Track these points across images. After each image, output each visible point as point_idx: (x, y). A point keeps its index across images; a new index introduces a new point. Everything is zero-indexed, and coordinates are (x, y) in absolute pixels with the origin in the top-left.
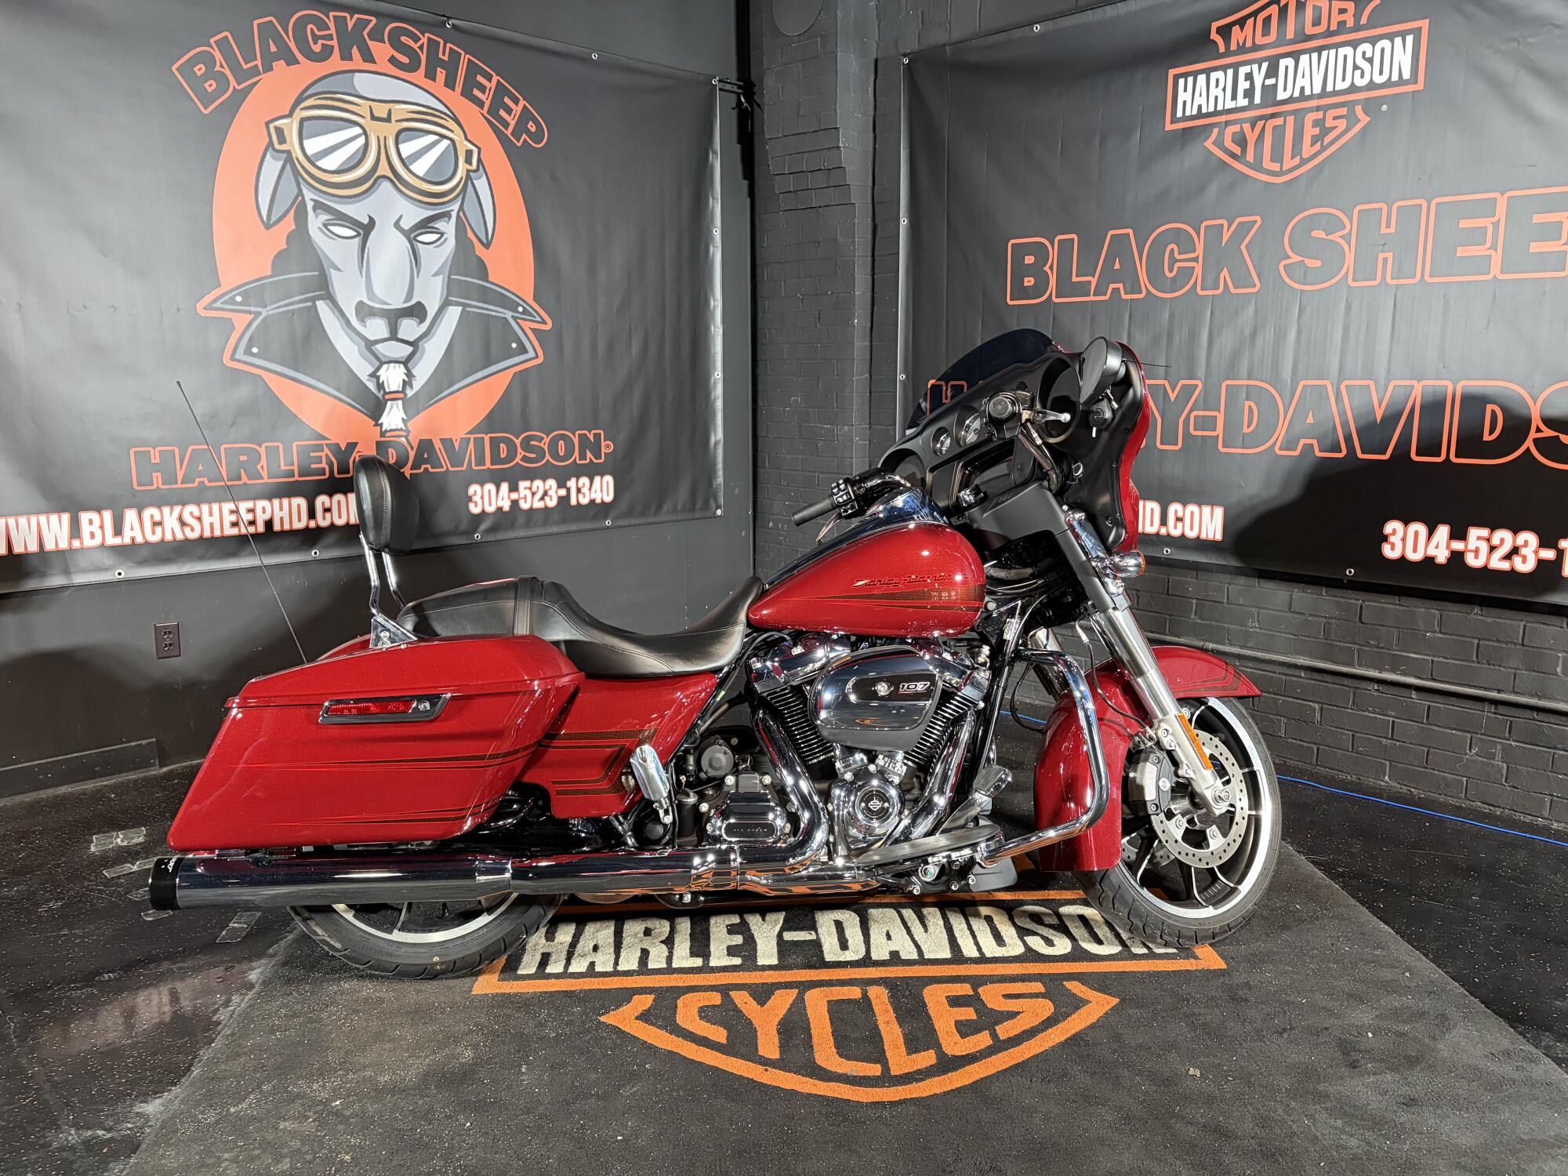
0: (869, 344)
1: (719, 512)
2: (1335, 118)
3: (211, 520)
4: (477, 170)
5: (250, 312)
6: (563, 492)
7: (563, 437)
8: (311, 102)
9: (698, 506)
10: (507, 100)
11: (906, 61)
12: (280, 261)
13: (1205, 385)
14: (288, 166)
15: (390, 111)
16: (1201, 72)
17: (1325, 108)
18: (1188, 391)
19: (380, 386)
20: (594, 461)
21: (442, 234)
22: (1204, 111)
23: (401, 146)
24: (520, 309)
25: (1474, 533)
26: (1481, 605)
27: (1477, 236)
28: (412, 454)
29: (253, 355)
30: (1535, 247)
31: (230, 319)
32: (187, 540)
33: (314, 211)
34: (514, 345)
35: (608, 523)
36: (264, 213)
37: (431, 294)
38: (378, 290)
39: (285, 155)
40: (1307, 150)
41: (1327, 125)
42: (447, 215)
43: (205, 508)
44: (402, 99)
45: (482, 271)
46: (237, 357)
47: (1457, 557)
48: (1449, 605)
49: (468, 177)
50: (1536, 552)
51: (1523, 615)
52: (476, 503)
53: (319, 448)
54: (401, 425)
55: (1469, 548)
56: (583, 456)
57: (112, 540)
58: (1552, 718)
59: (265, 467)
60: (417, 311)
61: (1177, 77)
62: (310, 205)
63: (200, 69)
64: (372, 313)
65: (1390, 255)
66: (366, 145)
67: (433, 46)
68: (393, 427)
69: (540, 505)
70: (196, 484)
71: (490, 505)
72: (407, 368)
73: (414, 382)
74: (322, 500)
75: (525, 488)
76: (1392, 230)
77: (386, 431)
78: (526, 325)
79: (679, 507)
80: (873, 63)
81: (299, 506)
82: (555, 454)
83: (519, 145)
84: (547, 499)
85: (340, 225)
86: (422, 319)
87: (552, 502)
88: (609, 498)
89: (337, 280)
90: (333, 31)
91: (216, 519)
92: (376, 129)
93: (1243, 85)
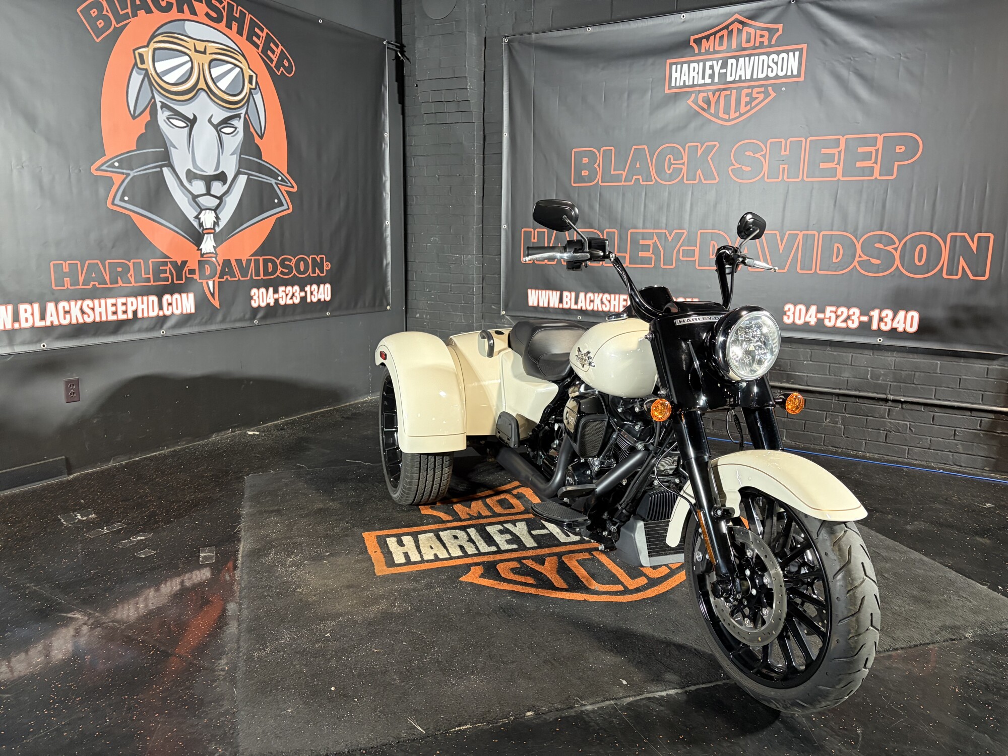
0: (481, 206)
1: (388, 308)
2: (757, 93)
3: (100, 310)
4: (255, 89)
5: (123, 173)
6: (303, 294)
7: (303, 259)
8: (159, 38)
9: (377, 304)
10: (272, 45)
11: (506, 40)
12: (142, 141)
13: (688, 232)
14: (146, 79)
15: (206, 47)
16: (685, 62)
17: (753, 87)
18: (679, 236)
19: (201, 225)
20: (321, 275)
21: (236, 128)
22: (687, 83)
23: (212, 70)
24: (280, 178)
25: (829, 309)
26: (830, 346)
27: (830, 158)
28: (219, 268)
29: (125, 201)
30: (859, 164)
31: (111, 177)
32: (85, 323)
33: (162, 108)
34: (276, 201)
35: (328, 314)
36: (132, 109)
37: (230, 166)
38: (199, 163)
39: (144, 72)
40: (743, 109)
41: (754, 96)
42: (238, 116)
43: (96, 302)
44: (212, 40)
45: (259, 153)
46: (115, 202)
47: (820, 322)
48: (815, 347)
49: (251, 93)
50: (859, 318)
51: (851, 350)
52: (255, 300)
53: (165, 264)
54: (212, 250)
55: (826, 317)
56: (314, 272)
57: (39, 324)
58: (866, 401)
59: (133, 276)
60: (221, 177)
61: (671, 64)
62: (159, 105)
63: (94, 12)
64: (196, 177)
65: (786, 166)
66: (192, 68)
67: (230, 7)
68: (208, 251)
69: (290, 302)
70: (91, 286)
71: (263, 302)
72: (216, 213)
73: (220, 223)
74: (167, 298)
75: (283, 291)
76: (787, 153)
77: (204, 254)
78: (283, 188)
79: (367, 304)
80: (484, 40)
81: (153, 301)
82: (299, 271)
83: (279, 74)
84: (294, 298)
85: (176, 119)
86: (225, 182)
87: (297, 301)
88: (328, 298)
89: (175, 155)
91: (103, 310)
92: (198, 58)
93: (708, 72)
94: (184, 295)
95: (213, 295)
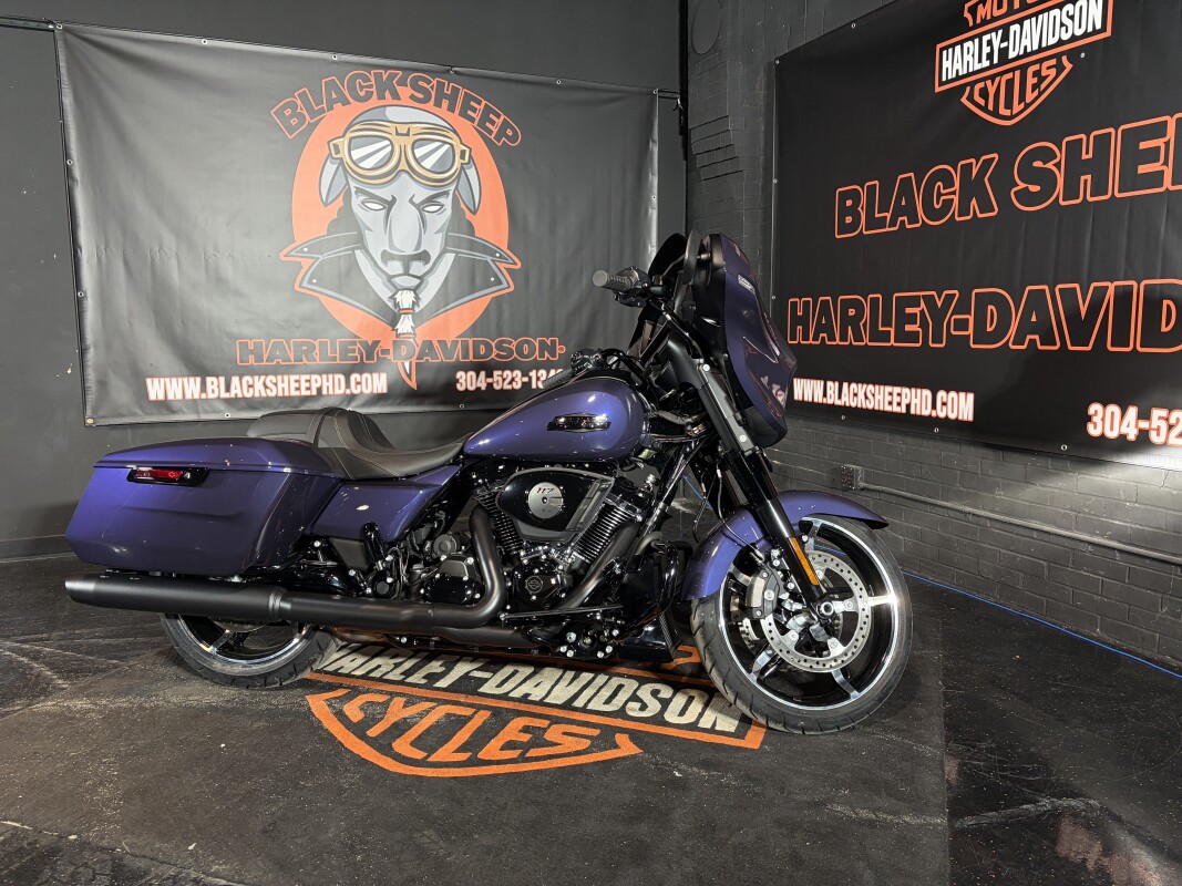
2: (1048, 68)
3: (283, 385)
4: (468, 164)
5: (312, 258)
6: (526, 379)
7: (527, 342)
8: (357, 127)
10: (491, 116)
11: (778, 63)
12: (334, 226)
13: (961, 294)
14: (340, 167)
15: (409, 129)
16: (956, 44)
17: (1040, 61)
18: (950, 299)
19: (397, 305)
20: (551, 359)
21: (442, 206)
22: (960, 74)
23: (416, 150)
24: (498, 255)
25: (1155, 413)
27: (1152, 155)
28: (418, 349)
29: (313, 284)
31: (300, 262)
32: (268, 397)
33: (356, 195)
34: (492, 279)
36: (324, 197)
37: (434, 245)
38: (397, 244)
39: (339, 161)
41: (1043, 74)
42: (446, 193)
43: (280, 377)
44: (418, 121)
45: (471, 229)
46: (303, 285)
47: (1143, 434)
49: (462, 168)
52: (461, 384)
53: (354, 343)
54: (410, 331)
55: (1152, 426)
56: (542, 355)
57: (224, 395)
59: (318, 354)
60: (423, 257)
61: (942, 50)
62: (353, 190)
63: (288, 112)
64: (393, 257)
65: (1089, 177)
66: (392, 151)
67: (441, 85)
68: (405, 332)
69: (509, 387)
70: (274, 363)
71: (472, 386)
72: (415, 293)
73: (420, 303)
74: (354, 377)
75: (498, 376)
76: (1090, 156)
77: (400, 334)
78: (502, 266)
81: (339, 379)
82: (521, 355)
83: (500, 145)
84: (514, 383)
85: (372, 202)
86: (427, 262)
87: (517, 386)
89: (369, 238)
90: (373, 82)
91: (286, 385)
92: (398, 141)
93: (986, 50)
94: (375, 375)
95: (409, 376)
